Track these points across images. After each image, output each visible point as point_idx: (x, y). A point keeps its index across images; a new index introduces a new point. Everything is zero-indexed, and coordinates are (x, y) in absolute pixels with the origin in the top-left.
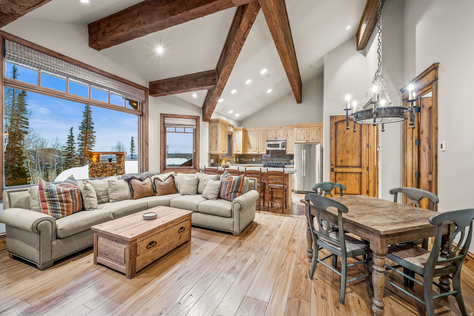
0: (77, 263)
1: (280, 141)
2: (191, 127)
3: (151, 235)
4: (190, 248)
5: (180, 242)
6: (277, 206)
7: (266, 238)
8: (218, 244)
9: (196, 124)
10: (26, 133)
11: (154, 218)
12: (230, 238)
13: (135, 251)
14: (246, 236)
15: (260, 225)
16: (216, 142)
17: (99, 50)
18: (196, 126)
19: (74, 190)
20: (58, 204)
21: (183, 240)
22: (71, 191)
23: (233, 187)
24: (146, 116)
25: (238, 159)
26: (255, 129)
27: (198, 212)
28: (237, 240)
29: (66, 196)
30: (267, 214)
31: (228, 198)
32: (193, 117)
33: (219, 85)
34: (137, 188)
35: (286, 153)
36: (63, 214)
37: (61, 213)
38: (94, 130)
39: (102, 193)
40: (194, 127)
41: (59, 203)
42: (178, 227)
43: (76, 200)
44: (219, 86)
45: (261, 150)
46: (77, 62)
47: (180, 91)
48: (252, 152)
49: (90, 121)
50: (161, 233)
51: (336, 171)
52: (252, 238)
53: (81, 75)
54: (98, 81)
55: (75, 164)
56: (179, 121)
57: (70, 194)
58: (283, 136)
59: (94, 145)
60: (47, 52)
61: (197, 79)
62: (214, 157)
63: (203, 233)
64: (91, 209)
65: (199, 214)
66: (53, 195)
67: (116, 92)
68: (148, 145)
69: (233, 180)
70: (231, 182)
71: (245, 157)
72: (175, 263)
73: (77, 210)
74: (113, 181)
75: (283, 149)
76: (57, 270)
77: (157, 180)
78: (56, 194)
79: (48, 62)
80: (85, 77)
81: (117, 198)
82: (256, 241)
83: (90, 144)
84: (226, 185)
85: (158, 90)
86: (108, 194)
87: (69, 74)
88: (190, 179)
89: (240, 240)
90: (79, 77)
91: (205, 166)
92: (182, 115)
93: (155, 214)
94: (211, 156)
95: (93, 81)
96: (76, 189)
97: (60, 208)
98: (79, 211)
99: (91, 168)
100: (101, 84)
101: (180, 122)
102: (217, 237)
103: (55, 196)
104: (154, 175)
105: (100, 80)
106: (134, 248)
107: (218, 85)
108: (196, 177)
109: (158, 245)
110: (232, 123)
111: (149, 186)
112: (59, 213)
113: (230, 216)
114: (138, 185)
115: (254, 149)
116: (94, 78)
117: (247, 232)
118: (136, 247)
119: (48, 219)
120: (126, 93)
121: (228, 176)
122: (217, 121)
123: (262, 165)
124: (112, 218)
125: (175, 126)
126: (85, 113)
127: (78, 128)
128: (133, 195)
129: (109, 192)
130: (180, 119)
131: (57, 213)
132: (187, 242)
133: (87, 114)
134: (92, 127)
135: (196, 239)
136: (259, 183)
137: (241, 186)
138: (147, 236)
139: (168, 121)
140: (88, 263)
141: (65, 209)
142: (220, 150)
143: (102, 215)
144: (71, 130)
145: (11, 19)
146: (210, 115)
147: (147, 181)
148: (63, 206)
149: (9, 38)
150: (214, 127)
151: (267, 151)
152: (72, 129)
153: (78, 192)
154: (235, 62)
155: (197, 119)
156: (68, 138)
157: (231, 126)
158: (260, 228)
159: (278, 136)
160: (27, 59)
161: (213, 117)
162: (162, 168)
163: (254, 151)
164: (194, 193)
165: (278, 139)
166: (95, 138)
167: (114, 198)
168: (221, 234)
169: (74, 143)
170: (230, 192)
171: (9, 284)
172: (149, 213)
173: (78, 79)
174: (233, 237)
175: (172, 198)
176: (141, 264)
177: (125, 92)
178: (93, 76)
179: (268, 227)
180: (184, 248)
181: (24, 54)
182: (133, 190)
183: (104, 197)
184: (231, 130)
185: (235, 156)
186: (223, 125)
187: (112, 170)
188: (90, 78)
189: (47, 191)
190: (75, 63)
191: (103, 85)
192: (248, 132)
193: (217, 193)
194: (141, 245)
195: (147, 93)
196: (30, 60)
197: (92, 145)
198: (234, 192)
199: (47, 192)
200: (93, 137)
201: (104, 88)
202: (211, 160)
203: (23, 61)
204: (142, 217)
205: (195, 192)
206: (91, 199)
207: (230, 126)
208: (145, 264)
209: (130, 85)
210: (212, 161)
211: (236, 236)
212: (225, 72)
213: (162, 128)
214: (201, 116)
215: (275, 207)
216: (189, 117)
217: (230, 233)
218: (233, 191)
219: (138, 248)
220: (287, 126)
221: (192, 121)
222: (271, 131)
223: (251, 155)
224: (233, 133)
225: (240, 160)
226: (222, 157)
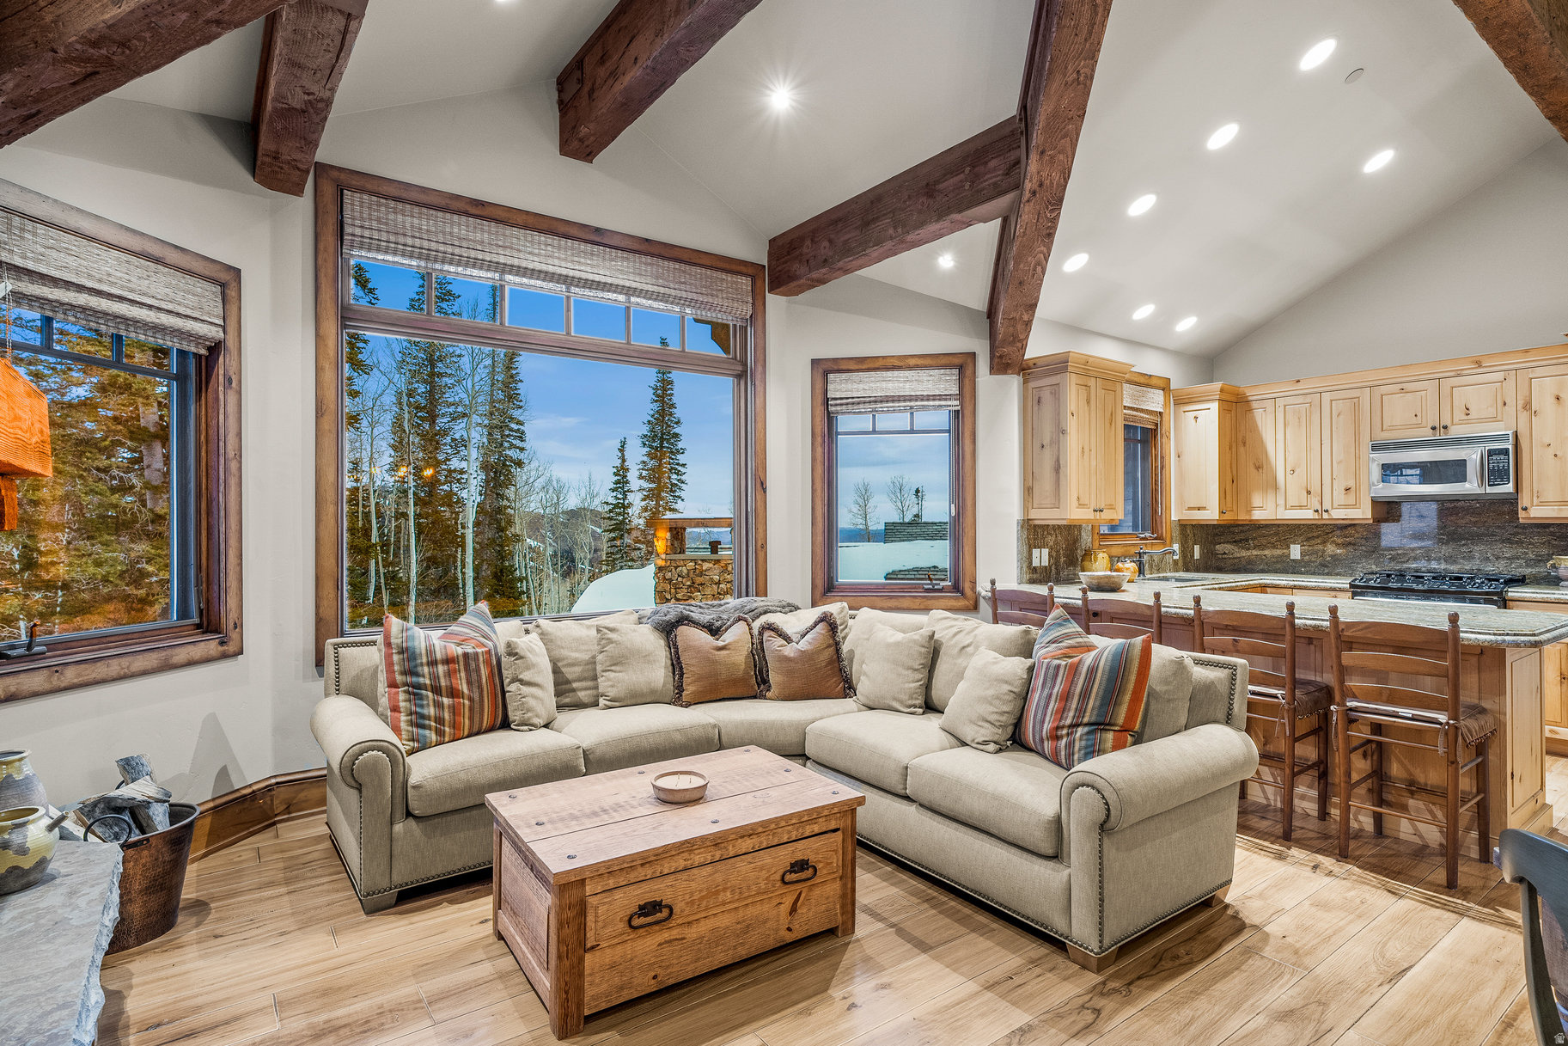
0: (456, 916)
1: (1471, 441)
2: (937, 403)
3: (648, 872)
4: (836, 966)
5: (795, 926)
6: (1417, 833)
7: (1269, 1025)
8: (972, 987)
9: (961, 388)
10: (519, 464)
11: (693, 798)
12: (1050, 965)
13: (579, 929)
14: (1146, 983)
15: (1258, 936)
16: (1057, 469)
17: (590, 158)
18: (960, 396)
19: (476, 654)
20: (427, 697)
21: (811, 917)
22: (466, 655)
23: (1085, 695)
24: (758, 376)
25: (1197, 548)
26: (1299, 386)
27: (907, 798)
28: (1078, 991)
29: (449, 674)
30: (1330, 873)
31: (1056, 752)
32: (944, 361)
33: (1035, 186)
34: (694, 661)
35: (1522, 514)
36: (440, 733)
37: (433, 728)
38: (680, 445)
39: (578, 669)
40: (949, 403)
41: (430, 694)
42: (785, 856)
43: (482, 691)
44: (1034, 193)
45: (1340, 497)
46: (524, 217)
47: (875, 252)
48: (1281, 509)
49: (671, 415)
50: (695, 871)
52: (1178, 1005)
53: (536, 259)
54: (589, 269)
55: (633, 560)
56: (884, 385)
57: (462, 668)
58: (1491, 412)
59: (682, 494)
60: (443, 202)
61: (937, 182)
62: (1051, 540)
63: (926, 905)
64: (526, 725)
65: (911, 810)
66: (416, 666)
67: (650, 299)
68: (765, 490)
69: (1089, 659)
70: (1074, 670)
71: (1242, 536)
72: (742, 1025)
73: (485, 724)
74: (612, 630)
75: (1489, 490)
76: (402, 923)
77: (772, 633)
78: (422, 664)
79: (444, 233)
80: (549, 262)
81: (622, 695)
82: (1193, 1029)
83: (671, 491)
84: (1048, 684)
85: (796, 266)
86: (595, 678)
87: (502, 260)
88: (899, 636)
89: (1102, 994)
90: (531, 266)
91: (993, 583)
92: (900, 357)
93: (697, 782)
94: (1034, 533)
95: (571, 273)
96: (484, 649)
97: (432, 711)
98: (491, 729)
99: (660, 575)
100: (597, 278)
101: (890, 385)
102: (983, 943)
103: (419, 669)
104: (766, 612)
105: (595, 263)
106: (574, 917)
107: (1028, 185)
108: (926, 632)
109: (680, 921)
110: (1153, 364)
111: (739, 658)
112: (430, 728)
113: (1050, 852)
114: (698, 650)
115: (1295, 494)
116: (576, 259)
117: (1159, 957)
118: (583, 912)
119: (382, 747)
120: (681, 298)
121: (1068, 636)
122: (1059, 365)
123: (1344, 582)
124: (580, 771)
125: (867, 406)
126: (656, 389)
127: (639, 442)
128: (680, 688)
129: (599, 668)
130: (889, 374)
131: (423, 727)
132: (831, 932)
133: (663, 394)
134: (676, 435)
135: (881, 930)
136: (1283, 687)
137: (1127, 697)
138: (633, 877)
139: (840, 387)
140: (482, 922)
141: (447, 716)
142: (1075, 503)
143: (546, 753)
144: (622, 450)
145: (317, 120)
146: (1020, 341)
147: (736, 634)
148: (439, 705)
149: (354, 183)
150: (1046, 395)
151: (1376, 503)
152: (622, 446)
153: (488, 662)
154: (1099, 43)
155: (962, 365)
156: (616, 474)
157: (1154, 382)
158: (1249, 952)
159: (1459, 415)
160: (392, 238)
161: (1038, 346)
162: (820, 583)
163: (1293, 507)
164: (910, 702)
165: (1456, 431)
166: (682, 470)
167: (612, 693)
168: (1008, 933)
169: (628, 491)
170: (1068, 722)
171: (283, 934)
172: (678, 775)
173: (529, 272)
174: (1067, 968)
175: (818, 715)
176: (604, 986)
177: (679, 293)
178: (573, 255)
179: (1307, 961)
180: (810, 961)
181: (387, 224)
182: (681, 668)
183: (584, 684)
184: (1155, 401)
185: (1176, 533)
186: (1092, 382)
187: (719, 583)
188: (563, 264)
189: (401, 651)
190: (520, 220)
191: (603, 279)
192: (1254, 405)
193: (1004, 718)
194: (601, 910)
195: (759, 283)
196: (401, 239)
197: (677, 494)
198: (1086, 725)
199: (401, 656)
200: (680, 468)
201: (609, 291)
202: (1036, 552)
203: (385, 244)
204: (651, 789)
205: (917, 702)
206: (525, 690)
207: (1145, 382)
208: (626, 992)
209: (695, 264)
210: (1041, 557)
211: (1084, 967)
212: (1055, 115)
213: (818, 419)
214: (980, 347)
215: (1402, 836)
216: (928, 362)
217: (1057, 944)
218: (1086, 720)
219: (590, 918)
220: (1527, 351)
221: (940, 380)
222: (1407, 386)
223: (1279, 525)
224: (1165, 418)
225: (1214, 554)
226: (1096, 537)
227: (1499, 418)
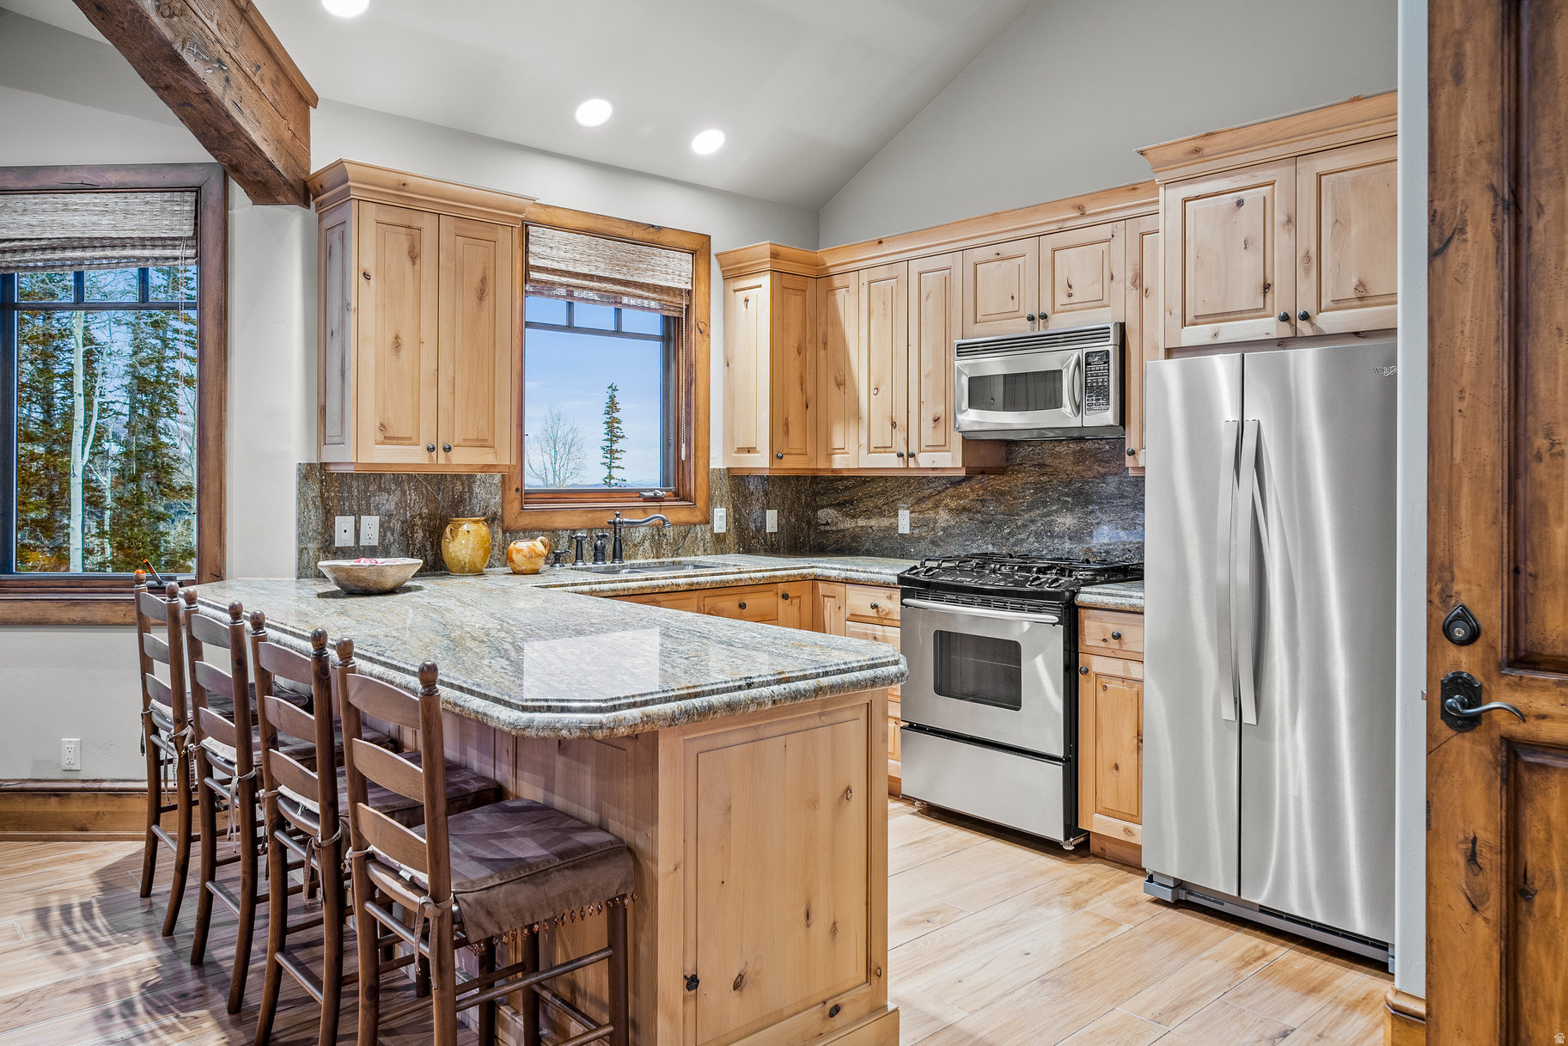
1: (1070, 338)
9: (199, 226)
18: (197, 242)
25: (772, 515)
26: (886, 249)
32: (173, 176)
35: (1129, 461)
45: (929, 435)
48: (864, 452)
51: (1519, 730)
58: (1096, 292)
62: (389, 502)
75: (1086, 421)
94: (338, 488)
115: (880, 431)
123: (893, 576)
130: (76, 198)
150: (336, 242)
151: (971, 442)
155: (202, 184)
157: (668, 238)
159: (1061, 298)
163: (878, 449)
165: (1058, 324)
192: (837, 281)
210: (359, 530)
216: (143, 177)
220: (1133, 188)
221: (163, 210)
222: (1006, 249)
223: (886, 479)
224: (699, 300)
225: (812, 524)
226: (513, 494)
227: (1105, 301)
